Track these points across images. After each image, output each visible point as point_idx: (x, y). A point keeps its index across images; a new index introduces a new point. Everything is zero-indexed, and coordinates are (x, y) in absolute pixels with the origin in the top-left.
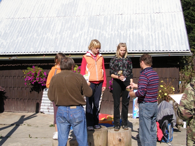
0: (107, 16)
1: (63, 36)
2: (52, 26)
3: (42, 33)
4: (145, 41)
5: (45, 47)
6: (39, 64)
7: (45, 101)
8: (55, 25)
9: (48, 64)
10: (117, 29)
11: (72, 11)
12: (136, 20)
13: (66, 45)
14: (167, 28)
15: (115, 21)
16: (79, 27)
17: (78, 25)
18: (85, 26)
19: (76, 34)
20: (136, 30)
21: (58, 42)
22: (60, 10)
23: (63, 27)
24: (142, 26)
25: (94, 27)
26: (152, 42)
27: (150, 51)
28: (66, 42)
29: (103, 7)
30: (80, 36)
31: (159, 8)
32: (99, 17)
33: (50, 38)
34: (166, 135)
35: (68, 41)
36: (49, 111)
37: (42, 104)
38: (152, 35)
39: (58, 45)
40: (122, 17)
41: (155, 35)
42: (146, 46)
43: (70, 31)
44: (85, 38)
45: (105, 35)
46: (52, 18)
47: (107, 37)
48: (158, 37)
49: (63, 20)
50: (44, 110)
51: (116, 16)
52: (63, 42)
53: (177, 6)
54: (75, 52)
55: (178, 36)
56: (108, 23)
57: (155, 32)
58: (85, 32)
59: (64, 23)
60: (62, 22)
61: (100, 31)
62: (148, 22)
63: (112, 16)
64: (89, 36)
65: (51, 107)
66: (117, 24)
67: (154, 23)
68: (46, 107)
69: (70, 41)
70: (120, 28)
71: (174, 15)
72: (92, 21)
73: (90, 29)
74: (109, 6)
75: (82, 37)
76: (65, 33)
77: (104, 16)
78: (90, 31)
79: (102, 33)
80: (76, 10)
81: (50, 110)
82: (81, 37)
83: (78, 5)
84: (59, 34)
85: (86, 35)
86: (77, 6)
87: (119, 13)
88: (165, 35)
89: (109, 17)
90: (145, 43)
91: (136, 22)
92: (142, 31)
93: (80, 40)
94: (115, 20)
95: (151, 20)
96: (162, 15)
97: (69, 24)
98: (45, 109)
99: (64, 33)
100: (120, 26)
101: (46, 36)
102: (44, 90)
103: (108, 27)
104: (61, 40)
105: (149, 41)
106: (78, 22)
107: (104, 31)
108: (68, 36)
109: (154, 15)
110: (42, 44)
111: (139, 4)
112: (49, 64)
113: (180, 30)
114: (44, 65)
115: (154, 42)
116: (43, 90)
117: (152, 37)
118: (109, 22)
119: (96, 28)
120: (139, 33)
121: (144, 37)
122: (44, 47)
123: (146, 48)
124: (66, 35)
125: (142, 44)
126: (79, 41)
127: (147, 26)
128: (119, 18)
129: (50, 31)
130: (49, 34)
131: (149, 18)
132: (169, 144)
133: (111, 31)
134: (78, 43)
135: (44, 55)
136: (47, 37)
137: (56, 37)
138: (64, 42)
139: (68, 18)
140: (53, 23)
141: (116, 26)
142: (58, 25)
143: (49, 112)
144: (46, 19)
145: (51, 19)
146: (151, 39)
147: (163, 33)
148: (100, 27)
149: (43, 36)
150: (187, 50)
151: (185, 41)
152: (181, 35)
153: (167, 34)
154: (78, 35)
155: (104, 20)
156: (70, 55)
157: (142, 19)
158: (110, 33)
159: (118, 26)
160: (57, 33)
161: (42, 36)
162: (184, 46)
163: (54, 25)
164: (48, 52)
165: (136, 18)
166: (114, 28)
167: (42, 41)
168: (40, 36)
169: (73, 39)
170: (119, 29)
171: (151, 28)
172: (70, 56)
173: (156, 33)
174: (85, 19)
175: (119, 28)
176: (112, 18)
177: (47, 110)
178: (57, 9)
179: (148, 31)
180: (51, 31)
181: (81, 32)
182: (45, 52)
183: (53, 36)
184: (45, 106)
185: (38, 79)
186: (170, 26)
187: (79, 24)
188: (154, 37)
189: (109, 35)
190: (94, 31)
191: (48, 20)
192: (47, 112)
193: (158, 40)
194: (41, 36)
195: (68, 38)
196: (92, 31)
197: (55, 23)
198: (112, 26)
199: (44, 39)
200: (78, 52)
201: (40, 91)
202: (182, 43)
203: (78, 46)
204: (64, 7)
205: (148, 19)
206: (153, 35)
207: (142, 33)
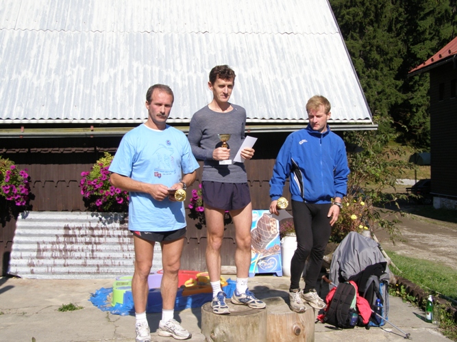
0: (170, 35)
1: (68, 80)
2: (34, 52)
3: (7, 68)
4: (273, 97)
5: (24, 105)
6: (4, 150)
7: (20, 247)
8: (41, 50)
9: (29, 151)
10: (202, 67)
11: (81, 18)
12: (241, 48)
13: (80, 101)
14: (314, 67)
15: (191, 48)
16: (106, 59)
17: (101, 54)
18: (121, 56)
19: (100, 75)
20: (246, 70)
21: (57, 94)
22: (47, 13)
23: (64, 58)
24: (257, 61)
25: (142, 60)
26: (287, 98)
27: (286, 119)
28: (79, 93)
29: (158, 14)
30: (113, 79)
31: (289, 22)
32: (153, 37)
33: (33, 84)
34: (379, 309)
35: (81, 91)
36: (34, 271)
37: (13, 254)
38: (283, 82)
39: (57, 101)
40: (207, 39)
41: (291, 82)
42: (275, 108)
43: (84, 68)
44: (127, 86)
45: (175, 79)
46: (30, 33)
47: (180, 86)
48: (299, 87)
49: (60, 40)
50: (20, 269)
51: (192, 36)
52: (71, 95)
53: (326, 21)
54: (106, 119)
55: (341, 88)
56: (176, 50)
57: (289, 76)
58: (123, 71)
59: (64, 47)
60: (59, 44)
61: (160, 71)
62: (270, 52)
63: (183, 35)
64: (135, 80)
65: (37, 260)
66: (198, 55)
67: (284, 56)
68: (24, 262)
69: (88, 92)
70: (207, 64)
71: (325, 39)
72: (135, 44)
73: (135, 64)
74: (171, 12)
75: (119, 81)
76: (73, 72)
77: (162, 35)
78: (135, 69)
79: (165, 73)
80: (91, 16)
81: (35, 269)
82: (115, 83)
83: (93, 5)
84: (57, 72)
85: (127, 78)
86: (90, 5)
87: (198, 29)
88: (312, 85)
89: (176, 37)
90: (271, 99)
91: (242, 52)
92: (260, 73)
93: (114, 90)
94: (193, 45)
95: (275, 48)
96: (299, 39)
97: (79, 50)
98: (21, 266)
99: (68, 73)
100: (207, 61)
101: (20, 79)
102: (20, 217)
103: (178, 60)
104: (64, 90)
105: (279, 96)
106: (100, 45)
107: (169, 70)
108: (80, 80)
109: (280, 39)
110: (15, 99)
111: (241, 11)
112: (32, 149)
113: (344, 73)
114: (18, 152)
115: (292, 99)
116: (16, 219)
117: (286, 87)
118: (180, 50)
119: (149, 62)
120: (254, 78)
121: (268, 87)
122: (21, 105)
123: (276, 112)
124: (75, 77)
125: (266, 102)
126: (112, 92)
127: (269, 62)
128: (200, 40)
129: (29, 65)
130: (27, 74)
131: (271, 44)
132: (386, 330)
133: (188, 71)
134: (111, 98)
135: (23, 128)
136: (25, 81)
137: (49, 81)
138: (73, 93)
139: (72, 35)
140: (35, 47)
141: (198, 60)
142: (50, 52)
143: (32, 272)
144: (13, 33)
145: (26, 35)
146: (284, 93)
147: (309, 79)
148: (159, 61)
149: (13, 79)
150: (367, 119)
151: (358, 98)
152: (347, 85)
153: (318, 82)
154: (105, 78)
155: (165, 44)
156: (92, 128)
157: (255, 45)
158: (186, 75)
159: (201, 58)
160: (49, 72)
161: (10, 78)
162: (358, 108)
163: (39, 52)
164: (34, 119)
165: (241, 43)
166: (193, 63)
167: (10, 91)
168: (3, 77)
169: (94, 86)
170: (205, 67)
171: (280, 66)
172: (92, 131)
173: (293, 78)
174: (117, 40)
175: (205, 65)
176: (184, 41)
177: (28, 269)
178: (37, 11)
179: (275, 73)
180: (31, 64)
181: (112, 72)
182: (25, 119)
183: (39, 77)
184: (21, 258)
185: (7, 190)
186: (320, 65)
187: (105, 50)
188: (290, 88)
189: (183, 79)
190: (145, 69)
191: (19, 38)
192: (27, 273)
193: (300, 93)
194: (7, 78)
195: (82, 86)
196: (141, 70)
197: (40, 46)
198: (187, 60)
199: (17, 85)
200: (115, 119)
201: (9, 220)
202: (352, 102)
203: (111, 104)
204: (56, 7)
205: (269, 47)
206: (288, 82)
207: (261, 77)
